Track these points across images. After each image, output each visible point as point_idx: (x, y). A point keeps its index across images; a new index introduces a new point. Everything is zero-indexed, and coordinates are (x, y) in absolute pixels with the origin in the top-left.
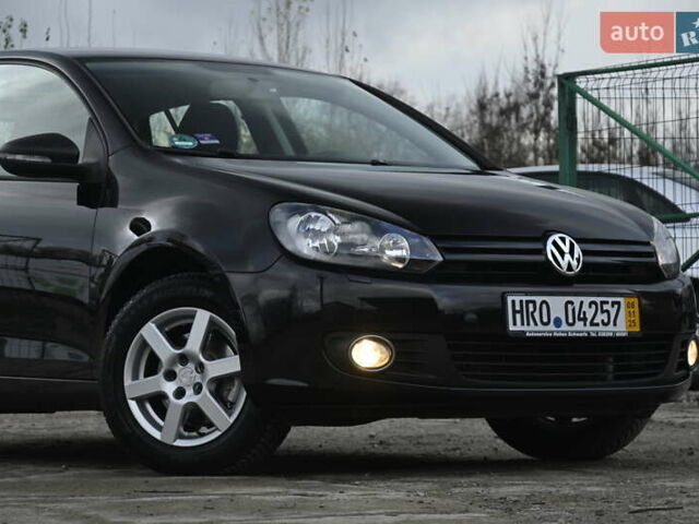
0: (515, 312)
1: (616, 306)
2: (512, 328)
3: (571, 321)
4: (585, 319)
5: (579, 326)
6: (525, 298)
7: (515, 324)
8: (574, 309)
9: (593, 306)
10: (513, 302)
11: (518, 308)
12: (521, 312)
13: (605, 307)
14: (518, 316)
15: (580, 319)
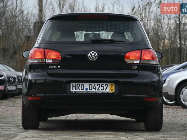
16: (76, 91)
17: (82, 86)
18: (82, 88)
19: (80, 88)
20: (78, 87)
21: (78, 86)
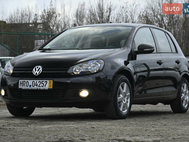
0: (20, 84)
1: (46, 82)
2: (19, 87)
3: (33, 86)
4: (37, 85)
5: (35, 87)
6: (23, 81)
7: (20, 86)
8: (34, 83)
9: (40, 82)
10: (20, 81)
11: (21, 83)
12: (22, 84)
13: (43, 83)
14: (21, 85)
15: (36, 85)
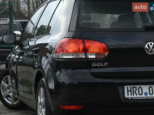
16: (132, 96)
17: (140, 89)
18: (140, 93)
19: (137, 92)
20: (135, 91)
21: (135, 89)
